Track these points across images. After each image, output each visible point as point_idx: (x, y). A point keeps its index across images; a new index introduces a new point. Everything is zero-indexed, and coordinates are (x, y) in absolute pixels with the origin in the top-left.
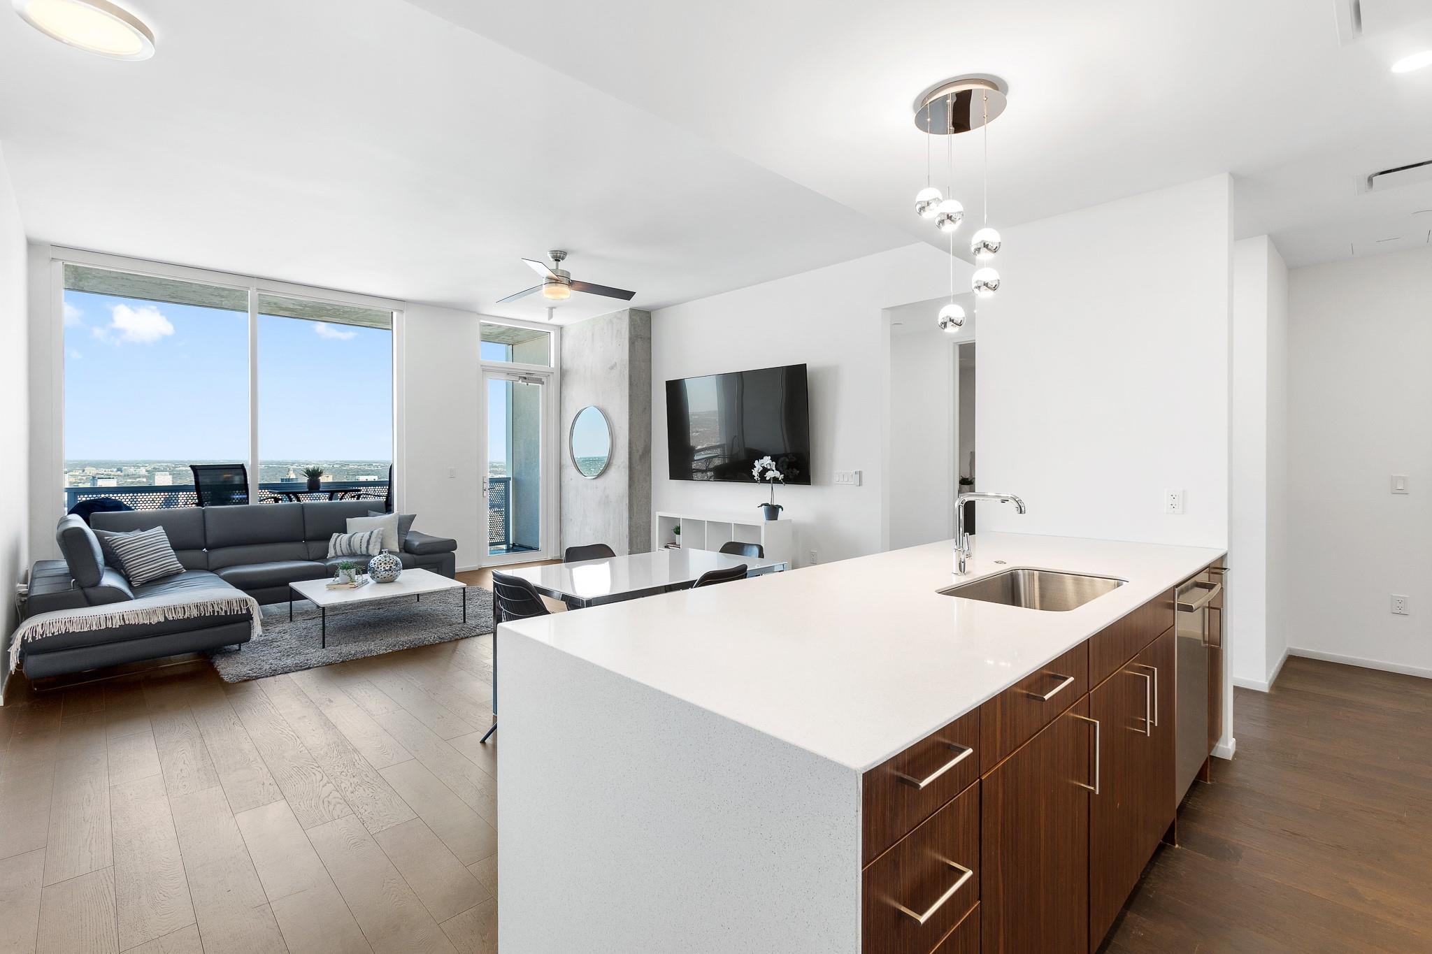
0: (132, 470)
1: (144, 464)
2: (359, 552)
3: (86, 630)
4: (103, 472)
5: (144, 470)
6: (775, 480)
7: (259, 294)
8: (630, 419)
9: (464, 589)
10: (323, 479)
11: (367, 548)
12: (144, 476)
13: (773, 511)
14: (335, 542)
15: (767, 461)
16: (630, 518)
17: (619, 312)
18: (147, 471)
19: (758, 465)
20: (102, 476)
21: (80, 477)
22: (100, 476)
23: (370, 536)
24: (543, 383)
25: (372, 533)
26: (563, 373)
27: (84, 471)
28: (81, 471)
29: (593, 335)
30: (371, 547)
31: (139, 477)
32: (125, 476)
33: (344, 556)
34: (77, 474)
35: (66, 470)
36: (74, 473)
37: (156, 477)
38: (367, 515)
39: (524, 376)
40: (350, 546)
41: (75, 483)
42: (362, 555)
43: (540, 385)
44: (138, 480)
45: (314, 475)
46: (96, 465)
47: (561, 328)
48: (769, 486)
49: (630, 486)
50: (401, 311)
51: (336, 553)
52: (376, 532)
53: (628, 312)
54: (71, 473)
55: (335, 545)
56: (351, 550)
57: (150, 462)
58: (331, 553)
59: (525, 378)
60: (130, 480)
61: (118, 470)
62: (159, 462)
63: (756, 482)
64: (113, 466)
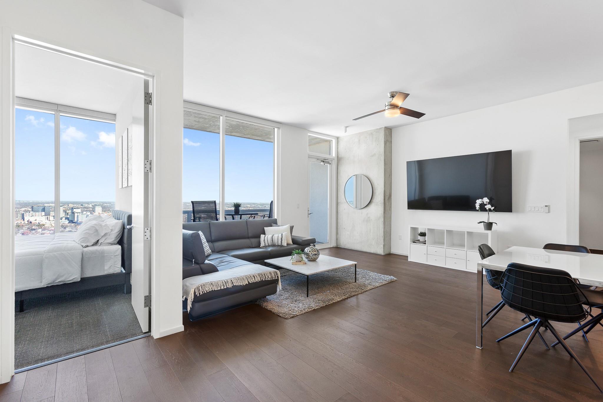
0: (86, 205)
1: (91, 202)
2: (277, 244)
3: (219, 289)
4: (76, 206)
5: (91, 205)
6: (490, 210)
7: (226, 119)
8: (385, 180)
9: (356, 265)
10: (241, 208)
11: (281, 242)
12: (91, 208)
13: (489, 226)
14: (264, 239)
15: (486, 200)
16: (384, 228)
17: (378, 129)
18: (92, 206)
19: (479, 202)
20: (75, 208)
21: (67, 208)
22: (74, 208)
23: (282, 236)
24: (330, 164)
25: (282, 235)
26: (339, 159)
27: (68, 205)
28: (67, 206)
29: (359, 140)
30: (283, 241)
31: (89, 208)
32: (84, 207)
33: (269, 246)
34: (66, 206)
35: (61, 205)
36: (64, 207)
37: (96, 208)
38: (271, 226)
39: (323, 160)
40: (272, 241)
41: (65, 210)
42: (278, 246)
43: (329, 165)
44: (89, 209)
45: (237, 206)
46: (73, 203)
47: (338, 138)
48: (487, 213)
49: (384, 213)
50: (279, 128)
51: (265, 244)
52: (283, 234)
53: (383, 129)
54: (63, 206)
55: (264, 240)
56: (273, 243)
57: (93, 202)
58: (262, 244)
59: (324, 161)
60: (86, 209)
61: (82, 205)
62: (97, 202)
63: (478, 211)
64: (79, 204)
